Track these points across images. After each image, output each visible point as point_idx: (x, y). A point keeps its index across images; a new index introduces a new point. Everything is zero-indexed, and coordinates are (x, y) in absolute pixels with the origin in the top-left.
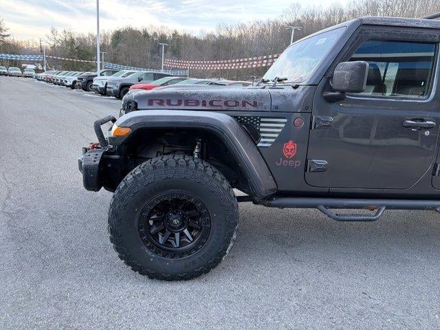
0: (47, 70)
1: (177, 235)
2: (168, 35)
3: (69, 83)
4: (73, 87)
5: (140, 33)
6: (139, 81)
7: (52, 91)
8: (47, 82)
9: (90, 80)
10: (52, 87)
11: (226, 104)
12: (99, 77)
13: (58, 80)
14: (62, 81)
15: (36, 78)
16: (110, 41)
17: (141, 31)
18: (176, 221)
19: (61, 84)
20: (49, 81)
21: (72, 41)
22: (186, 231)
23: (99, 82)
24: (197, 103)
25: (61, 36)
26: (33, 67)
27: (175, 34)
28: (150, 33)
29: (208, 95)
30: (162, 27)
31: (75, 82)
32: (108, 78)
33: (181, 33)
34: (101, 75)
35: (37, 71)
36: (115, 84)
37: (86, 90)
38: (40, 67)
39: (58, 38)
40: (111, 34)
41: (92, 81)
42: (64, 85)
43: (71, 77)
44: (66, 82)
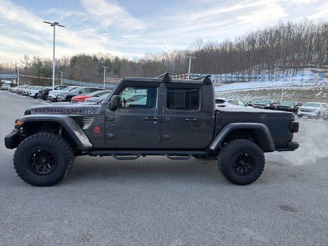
0: (20, 84)
1: (45, 167)
2: (111, 59)
3: (33, 95)
4: (35, 97)
5: (91, 58)
6: (80, 93)
7: (19, 100)
8: (18, 93)
9: (47, 92)
10: (20, 98)
11: (68, 111)
12: (53, 91)
13: (25, 92)
14: (28, 93)
15: (10, 90)
16: (69, 63)
17: (92, 56)
18: (44, 160)
19: (28, 95)
20: (19, 93)
21: (40, 64)
22: (49, 165)
23: (52, 94)
24: (56, 111)
25: (31, 60)
26: (9, 82)
27: (117, 59)
28: (99, 58)
29: (60, 108)
30: (107, 54)
31: (37, 94)
32: (59, 91)
33: (121, 58)
34: (55, 89)
35: (12, 85)
36: (63, 96)
37: (44, 100)
38: (14, 82)
39: (29, 62)
40: (70, 58)
41: (48, 93)
42: (29, 96)
43: (34, 90)
44: (31, 94)
